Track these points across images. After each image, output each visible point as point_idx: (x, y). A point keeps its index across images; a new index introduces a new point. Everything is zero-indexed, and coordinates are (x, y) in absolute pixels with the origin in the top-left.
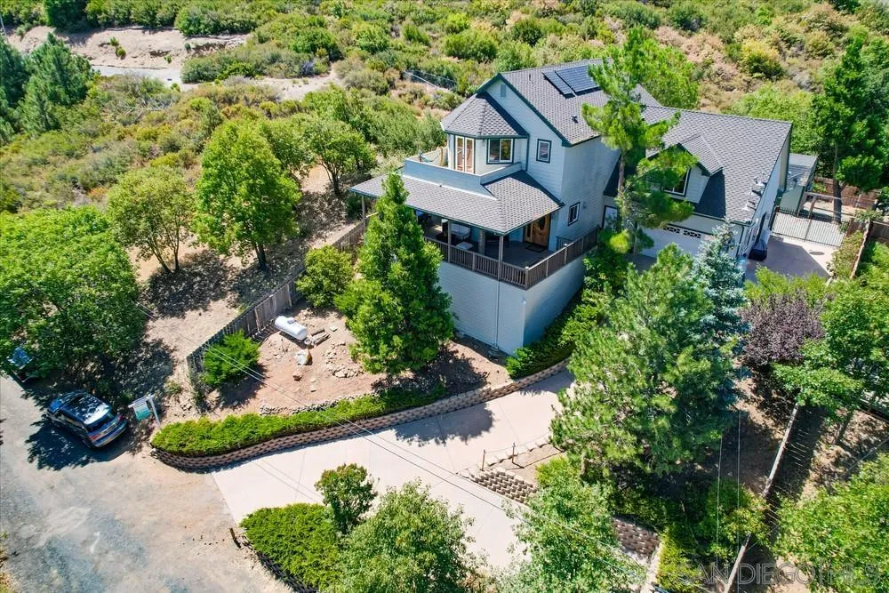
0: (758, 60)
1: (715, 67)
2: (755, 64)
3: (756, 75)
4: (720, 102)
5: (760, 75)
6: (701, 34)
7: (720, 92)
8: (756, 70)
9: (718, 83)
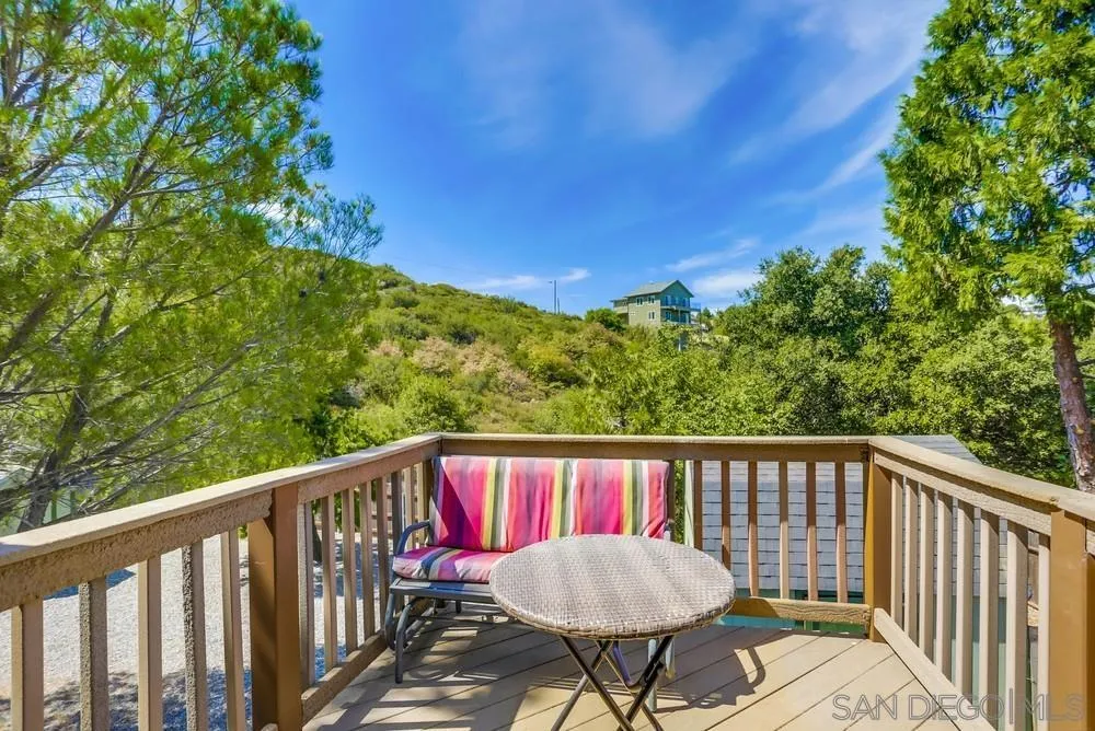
0: (551, 367)
1: (501, 376)
2: (549, 373)
3: (552, 385)
4: (517, 414)
5: (558, 384)
6: (479, 343)
7: (513, 403)
8: (552, 379)
9: (509, 394)
